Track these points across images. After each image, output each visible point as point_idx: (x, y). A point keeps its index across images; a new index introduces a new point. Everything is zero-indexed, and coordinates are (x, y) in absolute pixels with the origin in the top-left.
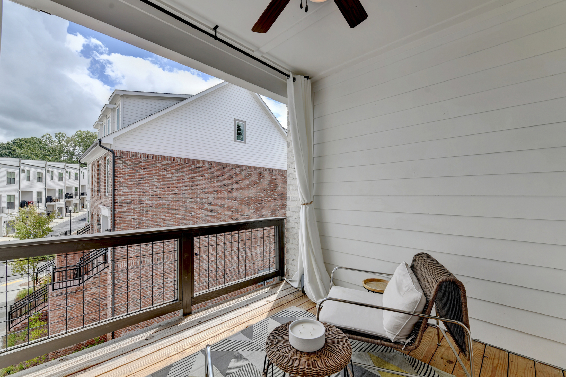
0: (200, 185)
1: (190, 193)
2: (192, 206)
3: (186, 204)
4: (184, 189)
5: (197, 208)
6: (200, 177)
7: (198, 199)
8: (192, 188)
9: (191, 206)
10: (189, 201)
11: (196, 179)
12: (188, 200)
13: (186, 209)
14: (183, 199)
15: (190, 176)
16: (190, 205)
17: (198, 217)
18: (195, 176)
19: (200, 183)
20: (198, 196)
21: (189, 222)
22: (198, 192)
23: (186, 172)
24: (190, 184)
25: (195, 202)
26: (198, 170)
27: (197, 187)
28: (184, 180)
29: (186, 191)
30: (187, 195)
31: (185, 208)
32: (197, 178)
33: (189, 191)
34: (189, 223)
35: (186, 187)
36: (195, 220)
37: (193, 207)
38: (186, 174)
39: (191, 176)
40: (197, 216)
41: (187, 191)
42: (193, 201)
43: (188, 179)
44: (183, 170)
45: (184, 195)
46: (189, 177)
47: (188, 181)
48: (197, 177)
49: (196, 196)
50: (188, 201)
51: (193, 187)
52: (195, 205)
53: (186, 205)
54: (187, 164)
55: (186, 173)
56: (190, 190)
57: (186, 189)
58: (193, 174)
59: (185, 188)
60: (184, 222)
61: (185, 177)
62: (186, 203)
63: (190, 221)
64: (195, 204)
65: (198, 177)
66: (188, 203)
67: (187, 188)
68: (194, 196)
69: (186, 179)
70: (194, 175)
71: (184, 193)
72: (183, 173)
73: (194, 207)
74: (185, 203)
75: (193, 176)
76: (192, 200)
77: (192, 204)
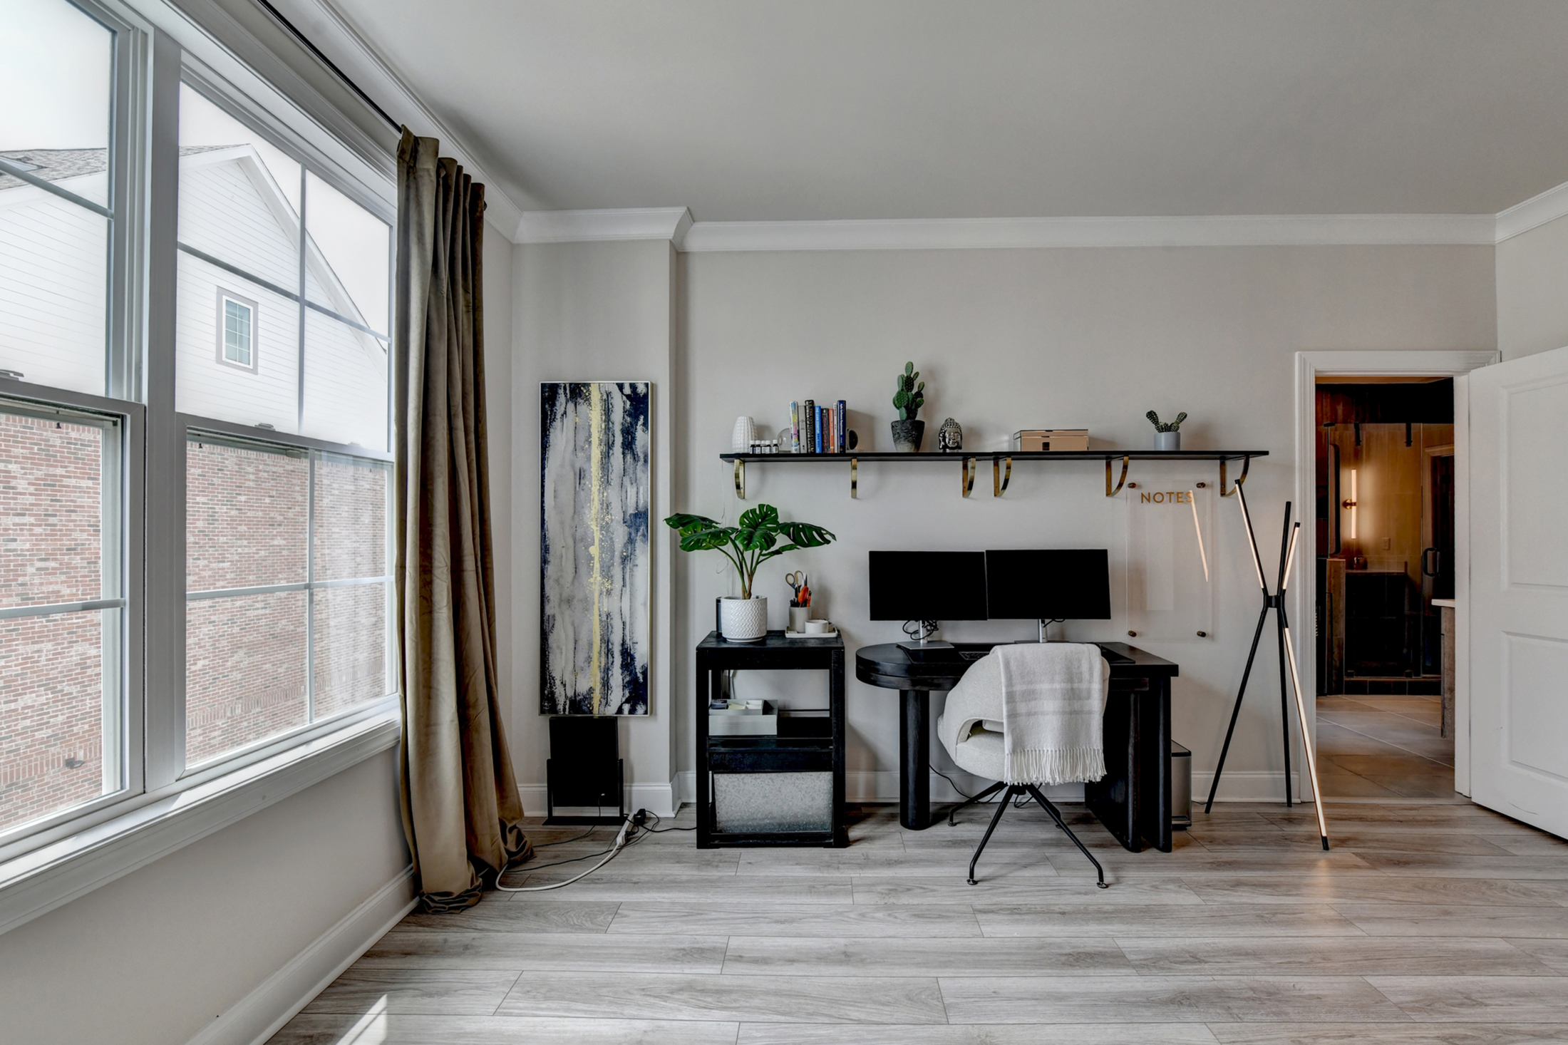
0: (83, 507)
1: (42, 540)
2: (56, 588)
3: (21, 580)
4: (14, 525)
5: (74, 595)
6: (83, 478)
7: (77, 560)
8: (52, 520)
9: (45, 589)
10: (38, 569)
11: (68, 486)
12: (32, 565)
13: (23, 599)
14: (10, 561)
15: (39, 474)
16: (41, 584)
17: (78, 627)
18: (64, 476)
19: (86, 501)
20: (74, 549)
21: (36, 647)
22: (74, 535)
23: (24, 458)
24: (40, 505)
25: (64, 573)
26: (74, 453)
27: (74, 516)
28: (13, 488)
29: (21, 530)
30: (27, 546)
31: (17, 595)
32: (73, 482)
33: (37, 530)
34: (38, 651)
35: (24, 515)
36: (64, 639)
37: (53, 592)
38: (22, 468)
39: (46, 475)
40: (75, 621)
41: (25, 532)
42: (53, 569)
43: (29, 484)
44: (10, 451)
45: (12, 546)
46: (37, 479)
47: (31, 494)
48: (70, 477)
49: (68, 550)
50: (30, 570)
51: (55, 516)
52: (62, 582)
53: (21, 585)
54: (24, 427)
55: (20, 463)
56: (40, 525)
57: (25, 525)
58: (56, 466)
59: (18, 520)
60: (15, 650)
61: (15, 478)
62: (25, 575)
63: (42, 645)
64: (63, 578)
65: (75, 477)
66: (33, 575)
67: (26, 519)
68: (59, 549)
69: (21, 485)
70: (59, 471)
71: (15, 540)
72: (10, 462)
73: (59, 592)
74: (19, 575)
75: (55, 476)
76: (52, 564)
77: (52, 579)
